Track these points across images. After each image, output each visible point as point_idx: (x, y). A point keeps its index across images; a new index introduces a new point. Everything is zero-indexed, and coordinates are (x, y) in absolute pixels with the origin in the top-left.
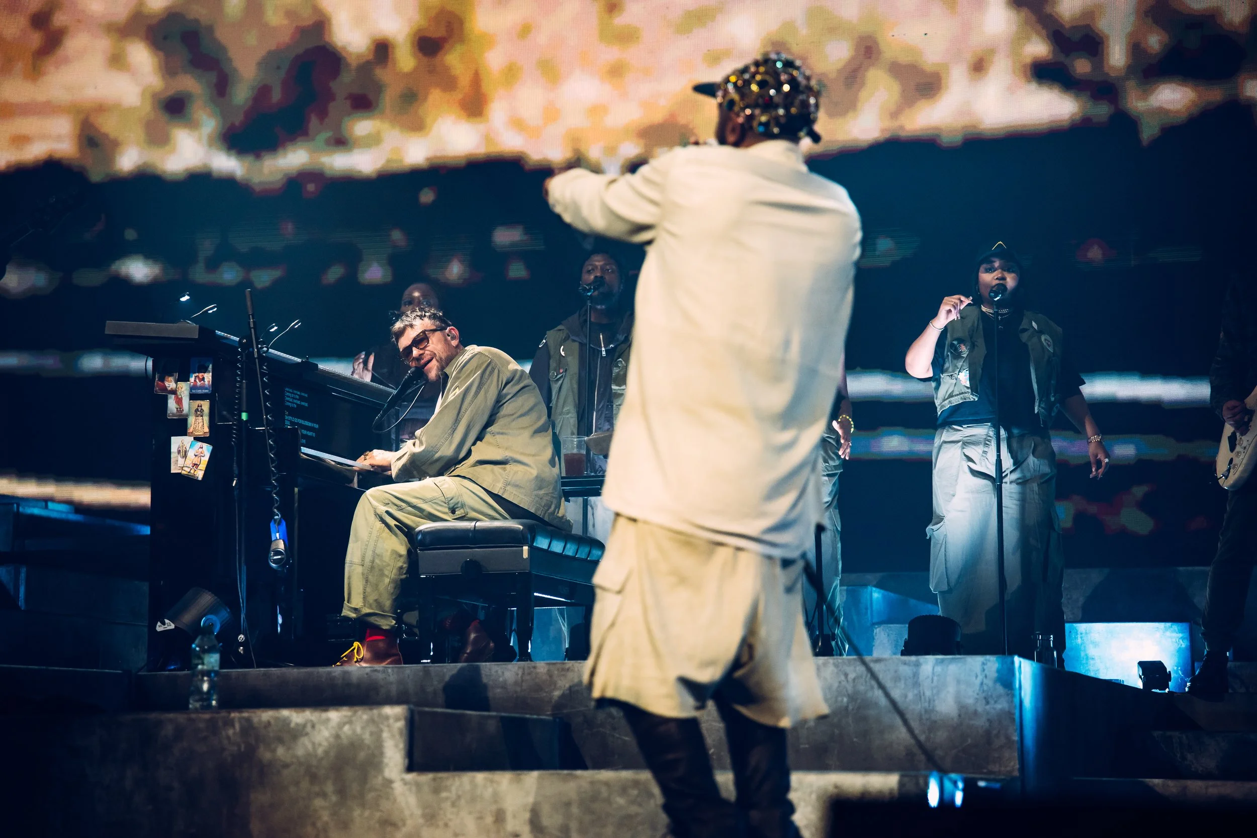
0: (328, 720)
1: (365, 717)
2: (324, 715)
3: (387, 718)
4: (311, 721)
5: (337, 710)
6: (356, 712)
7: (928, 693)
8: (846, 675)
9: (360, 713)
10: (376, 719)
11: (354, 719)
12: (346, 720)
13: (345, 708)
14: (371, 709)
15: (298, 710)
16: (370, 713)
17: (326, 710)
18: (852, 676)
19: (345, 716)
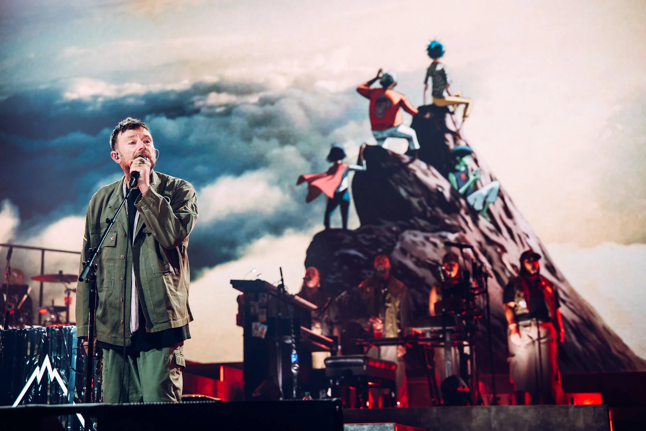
0: (364, 429)
1: (378, 428)
2: (362, 427)
3: (387, 428)
4: (357, 429)
5: (367, 425)
6: (375, 425)
7: (572, 419)
8: (539, 412)
9: (376, 426)
10: (383, 428)
11: (374, 428)
12: (371, 429)
13: (370, 424)
14: (380, 424)
15: (351, 424)
16: (380, 426)
17: (362, 425)
18: (541, 413)
19: (371, 427)
